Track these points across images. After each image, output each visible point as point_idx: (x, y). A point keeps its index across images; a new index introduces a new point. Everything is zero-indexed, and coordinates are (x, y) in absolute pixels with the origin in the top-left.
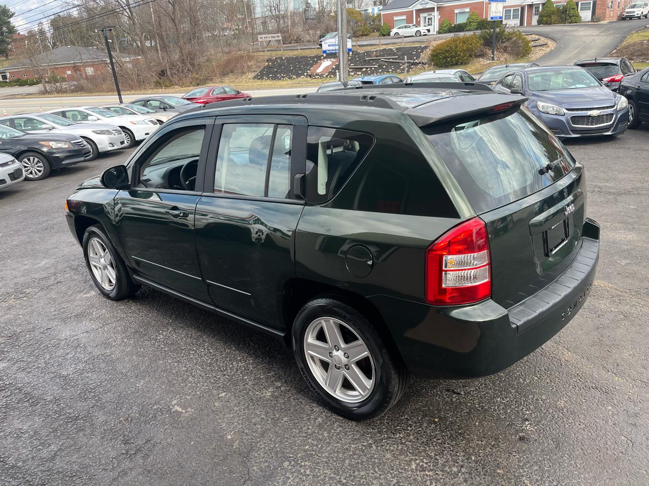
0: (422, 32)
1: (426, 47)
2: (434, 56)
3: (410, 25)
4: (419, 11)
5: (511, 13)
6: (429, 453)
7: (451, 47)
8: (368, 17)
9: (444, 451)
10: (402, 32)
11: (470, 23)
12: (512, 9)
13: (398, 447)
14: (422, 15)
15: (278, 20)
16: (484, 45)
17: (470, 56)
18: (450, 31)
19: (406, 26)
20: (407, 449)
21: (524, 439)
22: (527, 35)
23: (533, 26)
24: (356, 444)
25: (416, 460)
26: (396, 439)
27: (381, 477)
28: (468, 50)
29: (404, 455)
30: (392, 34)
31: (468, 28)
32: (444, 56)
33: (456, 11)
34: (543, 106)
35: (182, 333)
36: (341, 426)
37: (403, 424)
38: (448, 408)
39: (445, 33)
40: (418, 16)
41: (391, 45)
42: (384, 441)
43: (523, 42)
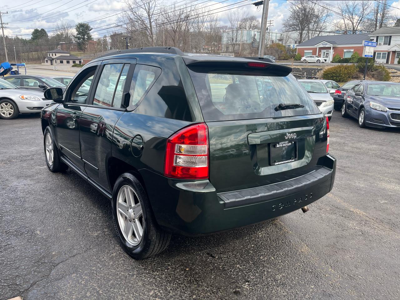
0: (321, 60)
1: (321, 69)
2: (325, 75)
3: (314, 56)
4: (321, 49)
5: (381, 55)
6: (167, 288)
7: (337, 71)
8: (289, 49)
9: (178, 288)
10: (309, 59)
11: (353, 58)
12: (382, 53)
13: (150, 279)
14: (323, 51)
15: (234, 46)
16: (359, 71)
17: (349, 77)
18: (340, 61)
19: (311, 56)
20: (155, 282)
21: (237, 293)
22: (389, 69)
23: (395, 65)
24: (125, 273)
25: (156, 290)
26: (152, 275)
27: (125, 295)
28: (348, 73)
29: (150, 285)
30: (302, 60)
31: (351, 61)
32: (331, 75)
33: (345, 51)
34: (373, 105)
35: (74, 193)
36: (124, 260)
37: (164, 267)
38: (200, 264)
39: (336, 63)
40: (320, 51)
41: (299, 66)
42: (144, 274)
43: (385, 73)
